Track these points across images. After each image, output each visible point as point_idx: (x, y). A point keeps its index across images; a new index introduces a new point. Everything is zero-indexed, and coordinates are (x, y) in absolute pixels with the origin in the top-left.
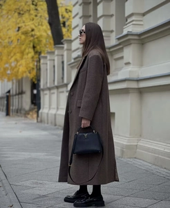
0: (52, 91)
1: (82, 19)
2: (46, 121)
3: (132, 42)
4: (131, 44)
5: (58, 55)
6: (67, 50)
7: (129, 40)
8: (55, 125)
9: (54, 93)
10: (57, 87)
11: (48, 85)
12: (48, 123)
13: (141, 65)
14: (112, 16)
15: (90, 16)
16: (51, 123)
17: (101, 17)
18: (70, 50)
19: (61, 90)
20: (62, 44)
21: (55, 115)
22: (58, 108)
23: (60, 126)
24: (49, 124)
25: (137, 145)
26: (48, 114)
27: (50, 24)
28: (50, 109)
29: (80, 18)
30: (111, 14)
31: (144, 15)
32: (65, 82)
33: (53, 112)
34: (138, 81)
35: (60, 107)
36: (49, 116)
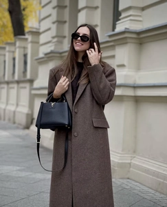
0: (11, 85)
1: (56, 10)
2: (2, 118)
3: (129, 40)
4: (126, 43)
5: (19, 47)
6: (32, 42)
7: (126, 38)
8: (14, 123)
9: (13, 88)
10: (18, 82)
11: (6, 79)
12: (4, 120)
13: (138, 68)
14: (96, 8)
15: (66, 7)
16: (9, 120)
17: (83, 9)
18: (38, 43)
19: (22, 85)
20: (24, 34)
21: (14, 112)
22: (17, 105)
23: (20, 124)
24: (7, 121)
25: (130, 164)
26: (5, 110)
27: (11, 12)
28: (7, 104)
29: (54, 8)
30: (95, 5)
31: (143, 9)
32: (28, 77)
33: (12, 108)
34: (135, 87)
35: (20, 103)
36: (7, 111)
